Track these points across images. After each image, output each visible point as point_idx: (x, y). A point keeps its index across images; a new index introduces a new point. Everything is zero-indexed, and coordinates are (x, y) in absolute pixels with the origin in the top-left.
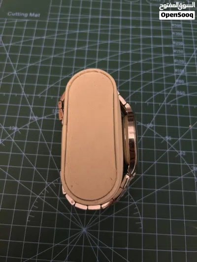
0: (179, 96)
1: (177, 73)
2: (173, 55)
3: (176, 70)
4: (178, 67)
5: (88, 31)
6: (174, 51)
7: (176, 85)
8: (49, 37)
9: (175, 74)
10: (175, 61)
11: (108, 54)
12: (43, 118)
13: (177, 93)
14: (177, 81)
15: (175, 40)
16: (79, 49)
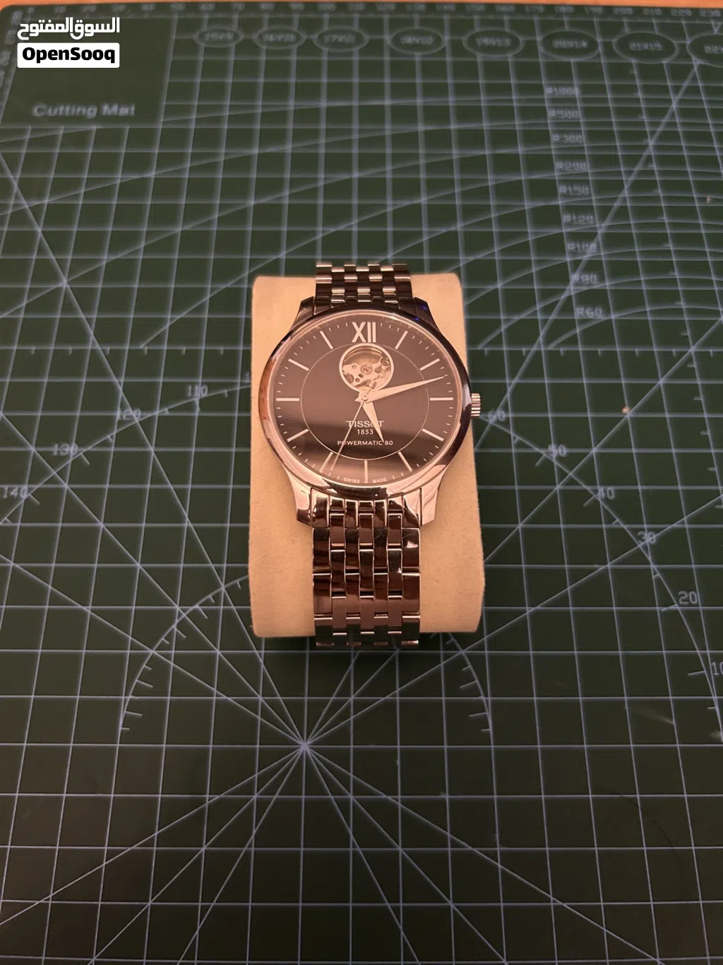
0: (583, 321)
1: (574, 253)
2: (560, 202)
3: (570, 246)
4: (575, 237)
5: (288, 148)
6: (562, 189)
7: (571, 290)
8: (166, 172)
9: (568, 259)
10: (566, 218)
11: (355, 211)
12: (157, 413)
13: (579, 312)
14: (574, 277)
15: (563, 158)
16: (263, 201)
